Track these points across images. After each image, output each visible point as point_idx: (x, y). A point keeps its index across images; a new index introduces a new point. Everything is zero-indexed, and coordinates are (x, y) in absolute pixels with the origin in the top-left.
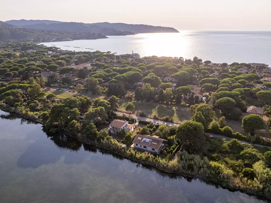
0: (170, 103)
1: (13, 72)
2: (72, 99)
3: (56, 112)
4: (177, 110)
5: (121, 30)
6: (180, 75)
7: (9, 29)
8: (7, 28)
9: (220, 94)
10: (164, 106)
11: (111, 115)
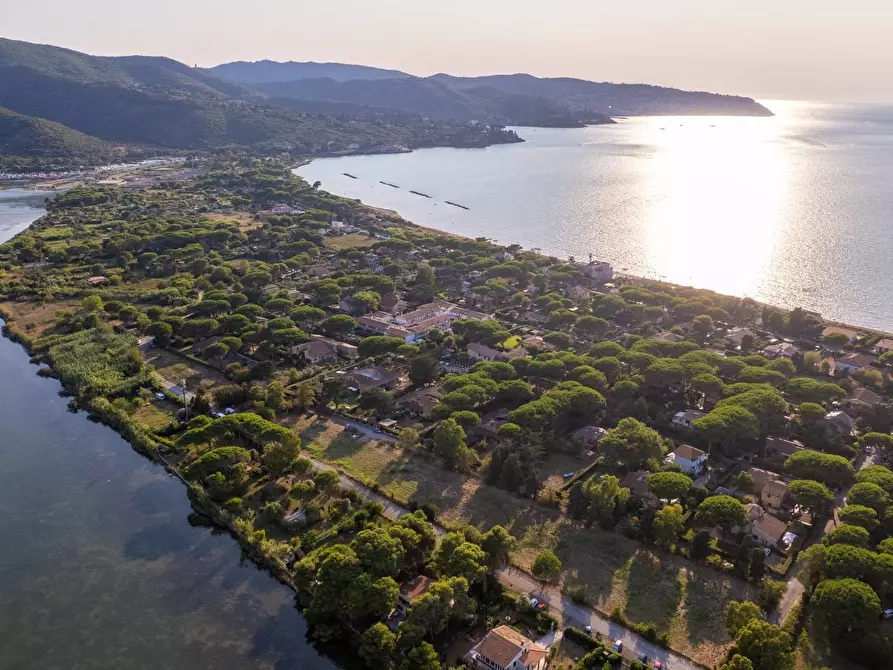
0: (673, 547)
1: (227, 343)
2: (380, 544)
3: (334, 583)
4: (691, 586)
5: (570, 102)
6: (724, 424)
7: (224, 106)
8: (221, 103)
9: (834, 561)
10: (652, 559)
11: (488, 591)
